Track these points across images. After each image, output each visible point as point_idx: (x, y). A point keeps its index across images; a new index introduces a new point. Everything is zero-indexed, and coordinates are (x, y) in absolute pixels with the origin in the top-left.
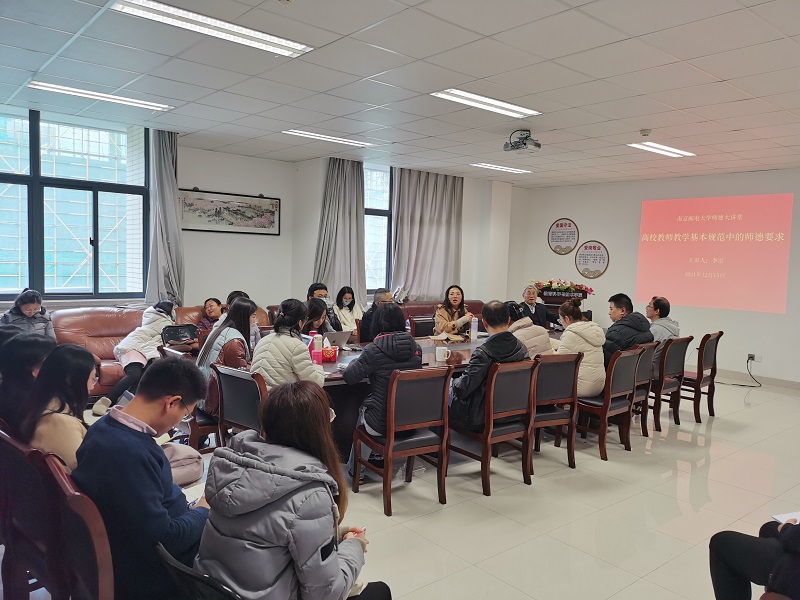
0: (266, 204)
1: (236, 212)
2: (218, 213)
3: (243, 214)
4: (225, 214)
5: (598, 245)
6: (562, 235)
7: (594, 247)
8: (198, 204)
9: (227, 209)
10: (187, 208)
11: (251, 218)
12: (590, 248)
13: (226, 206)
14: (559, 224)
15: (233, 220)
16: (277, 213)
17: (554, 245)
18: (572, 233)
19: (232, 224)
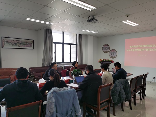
1: (21, 43)
4: (18, 44)
7: (113, 51)
11: (25, 45)
13: (18, 41)
15: (20, 45)
16: (33, 44)
19: (20, 46)
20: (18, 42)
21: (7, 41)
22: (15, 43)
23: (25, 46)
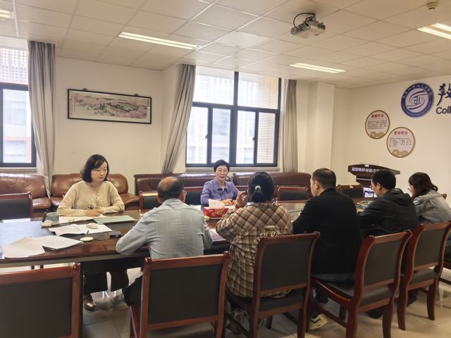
0: (140, 101)
1: (116, 107)
2: (102, 107)
3: (122, 108)
4: (108, 108)
5: (405, 130)
6: (376, 124)
7: (403, 133)
8: (86, 101)
9: (109, 104)
10: (78, 104)
11: (128, 111)
12: (399, 133)
13: (108, 102)
14: (373, 115)
15: (114, 112)
16: (149, 108)
17: (370, 131)
18: (384, 122)
19: (113, 115)
21: (81, 101)
23: (127, 114)
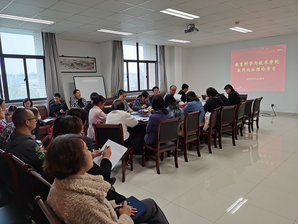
0: (90, 60)
1: (79, 64)
4: (75, 65)
8: (64, 62)
10: (60, 64)
16: (95, 64)
19: (78, 69)
20: (75, 63)
21: (61, 62)
22: (72, 65)
23: (85, 68)
